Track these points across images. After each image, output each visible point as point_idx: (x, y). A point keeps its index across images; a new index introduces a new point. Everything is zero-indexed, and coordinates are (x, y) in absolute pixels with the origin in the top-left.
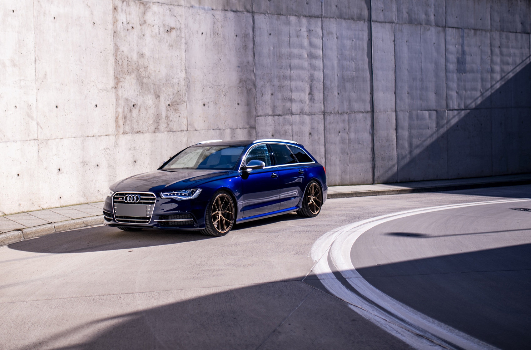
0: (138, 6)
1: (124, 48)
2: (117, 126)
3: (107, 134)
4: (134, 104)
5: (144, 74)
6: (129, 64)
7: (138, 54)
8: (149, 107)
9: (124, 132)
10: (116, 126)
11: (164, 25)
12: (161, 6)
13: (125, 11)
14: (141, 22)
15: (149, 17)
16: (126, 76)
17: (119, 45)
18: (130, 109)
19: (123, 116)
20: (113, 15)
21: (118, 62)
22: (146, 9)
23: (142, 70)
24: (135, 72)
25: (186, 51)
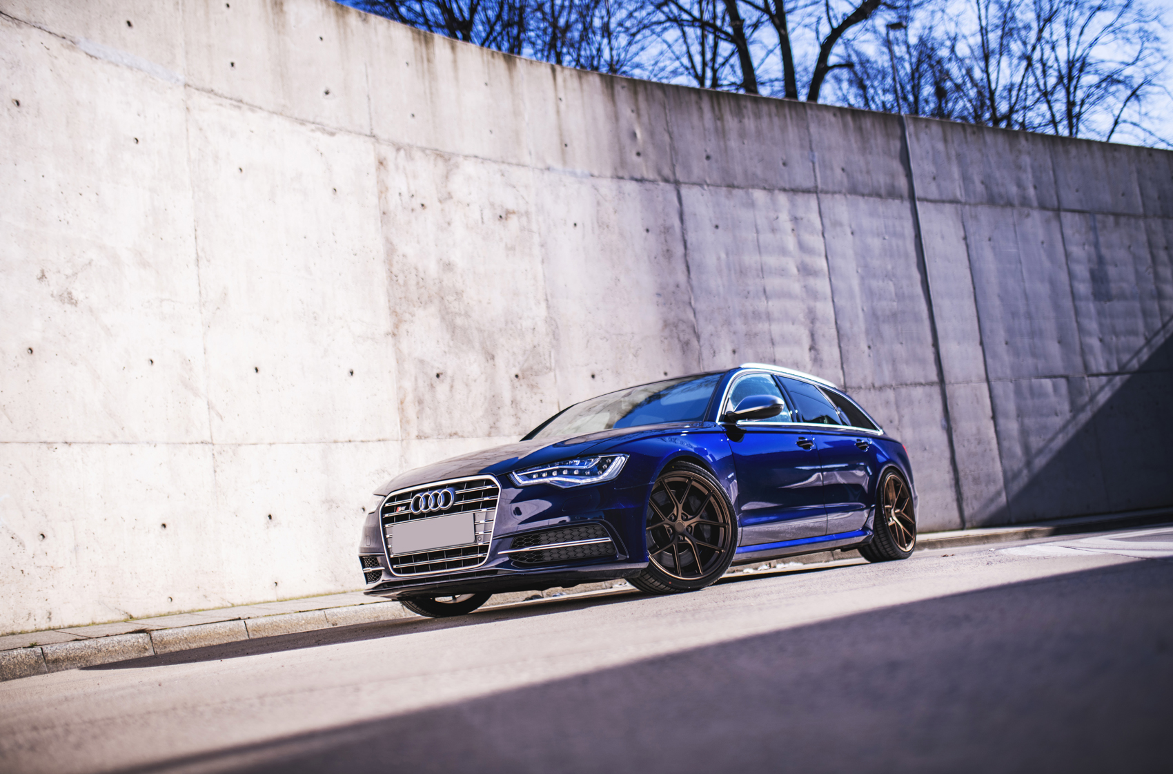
0: (432, 162)
1: (408, 249)
2: (404, 421)
3: (381, 438)
4: (438, 371)
5: (455, 306)
6: (421, 283)
7: (438, 263)
8: (472, 380)
9: (421, 434)
10: (401, 421)
11: (492, 205)
12: (481, 165)
13: (404, 169)
14: (440, 195)
15: (457, 184)
16: (415, 309)
17: (395, 241)
18: (429, 383)
19: (415, 397)
20: (378, 177)
21: (395, 278)
22: (449, 168)
23: (451, 298)
24: (436, 302)
25: (543, 262)
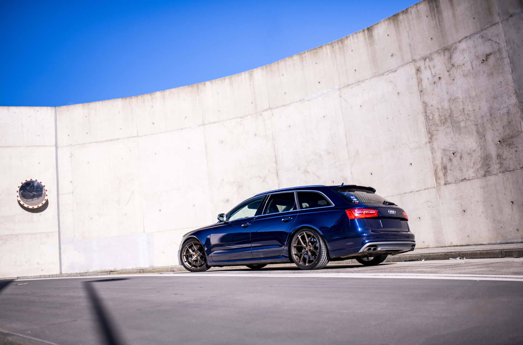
0: (442, 55)
1: (433, 101)
2: (437, 178)
3: (426, 188)
4: (453, 152)
5: (461, 118)
6: (441, 114)
7: (449, 101)
8: (473, 151)
9: (446, 183)
10: (436, 179)
11: (478, 57)
12: (469, 40)
13: (429, 66)
14: (448, 68)
15: (457, 58)
16: (439, 127)
17: (427, 100)
18: (449, 158)
19: (442, 167)
20: (417, 77)
21: (428, 118)
22: (451, 52)
24: (449, 120)
25: (512, 72)
